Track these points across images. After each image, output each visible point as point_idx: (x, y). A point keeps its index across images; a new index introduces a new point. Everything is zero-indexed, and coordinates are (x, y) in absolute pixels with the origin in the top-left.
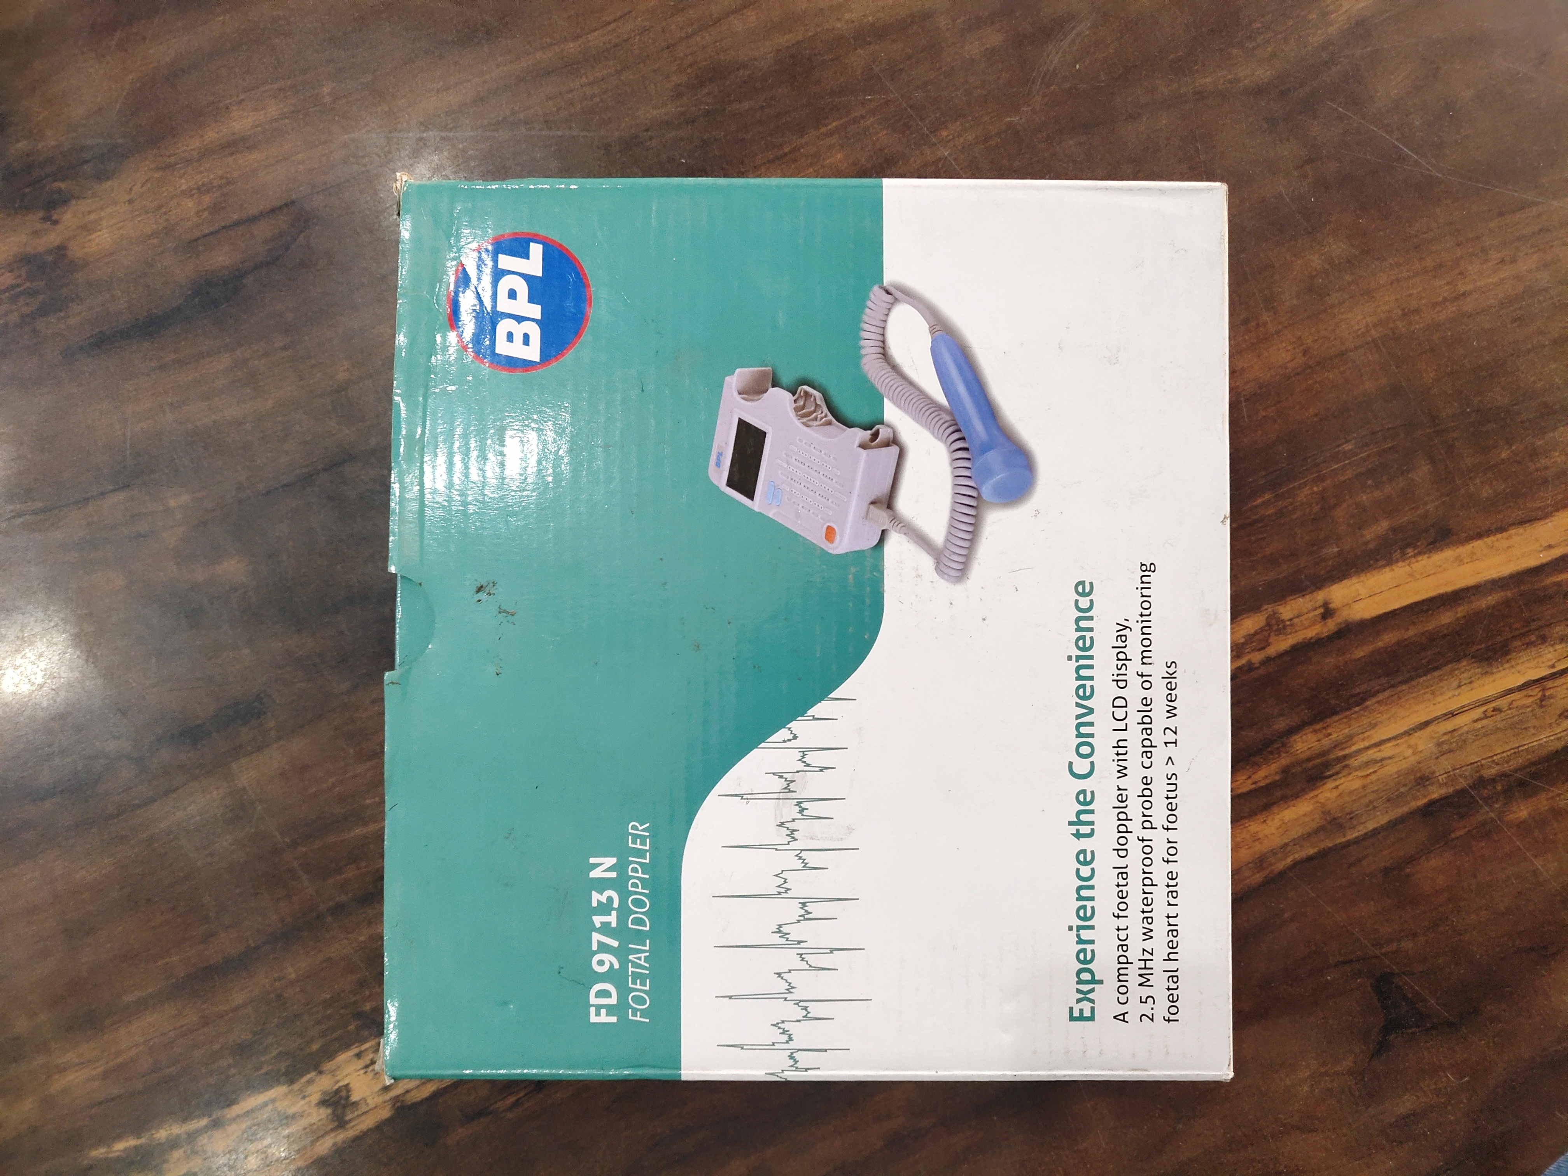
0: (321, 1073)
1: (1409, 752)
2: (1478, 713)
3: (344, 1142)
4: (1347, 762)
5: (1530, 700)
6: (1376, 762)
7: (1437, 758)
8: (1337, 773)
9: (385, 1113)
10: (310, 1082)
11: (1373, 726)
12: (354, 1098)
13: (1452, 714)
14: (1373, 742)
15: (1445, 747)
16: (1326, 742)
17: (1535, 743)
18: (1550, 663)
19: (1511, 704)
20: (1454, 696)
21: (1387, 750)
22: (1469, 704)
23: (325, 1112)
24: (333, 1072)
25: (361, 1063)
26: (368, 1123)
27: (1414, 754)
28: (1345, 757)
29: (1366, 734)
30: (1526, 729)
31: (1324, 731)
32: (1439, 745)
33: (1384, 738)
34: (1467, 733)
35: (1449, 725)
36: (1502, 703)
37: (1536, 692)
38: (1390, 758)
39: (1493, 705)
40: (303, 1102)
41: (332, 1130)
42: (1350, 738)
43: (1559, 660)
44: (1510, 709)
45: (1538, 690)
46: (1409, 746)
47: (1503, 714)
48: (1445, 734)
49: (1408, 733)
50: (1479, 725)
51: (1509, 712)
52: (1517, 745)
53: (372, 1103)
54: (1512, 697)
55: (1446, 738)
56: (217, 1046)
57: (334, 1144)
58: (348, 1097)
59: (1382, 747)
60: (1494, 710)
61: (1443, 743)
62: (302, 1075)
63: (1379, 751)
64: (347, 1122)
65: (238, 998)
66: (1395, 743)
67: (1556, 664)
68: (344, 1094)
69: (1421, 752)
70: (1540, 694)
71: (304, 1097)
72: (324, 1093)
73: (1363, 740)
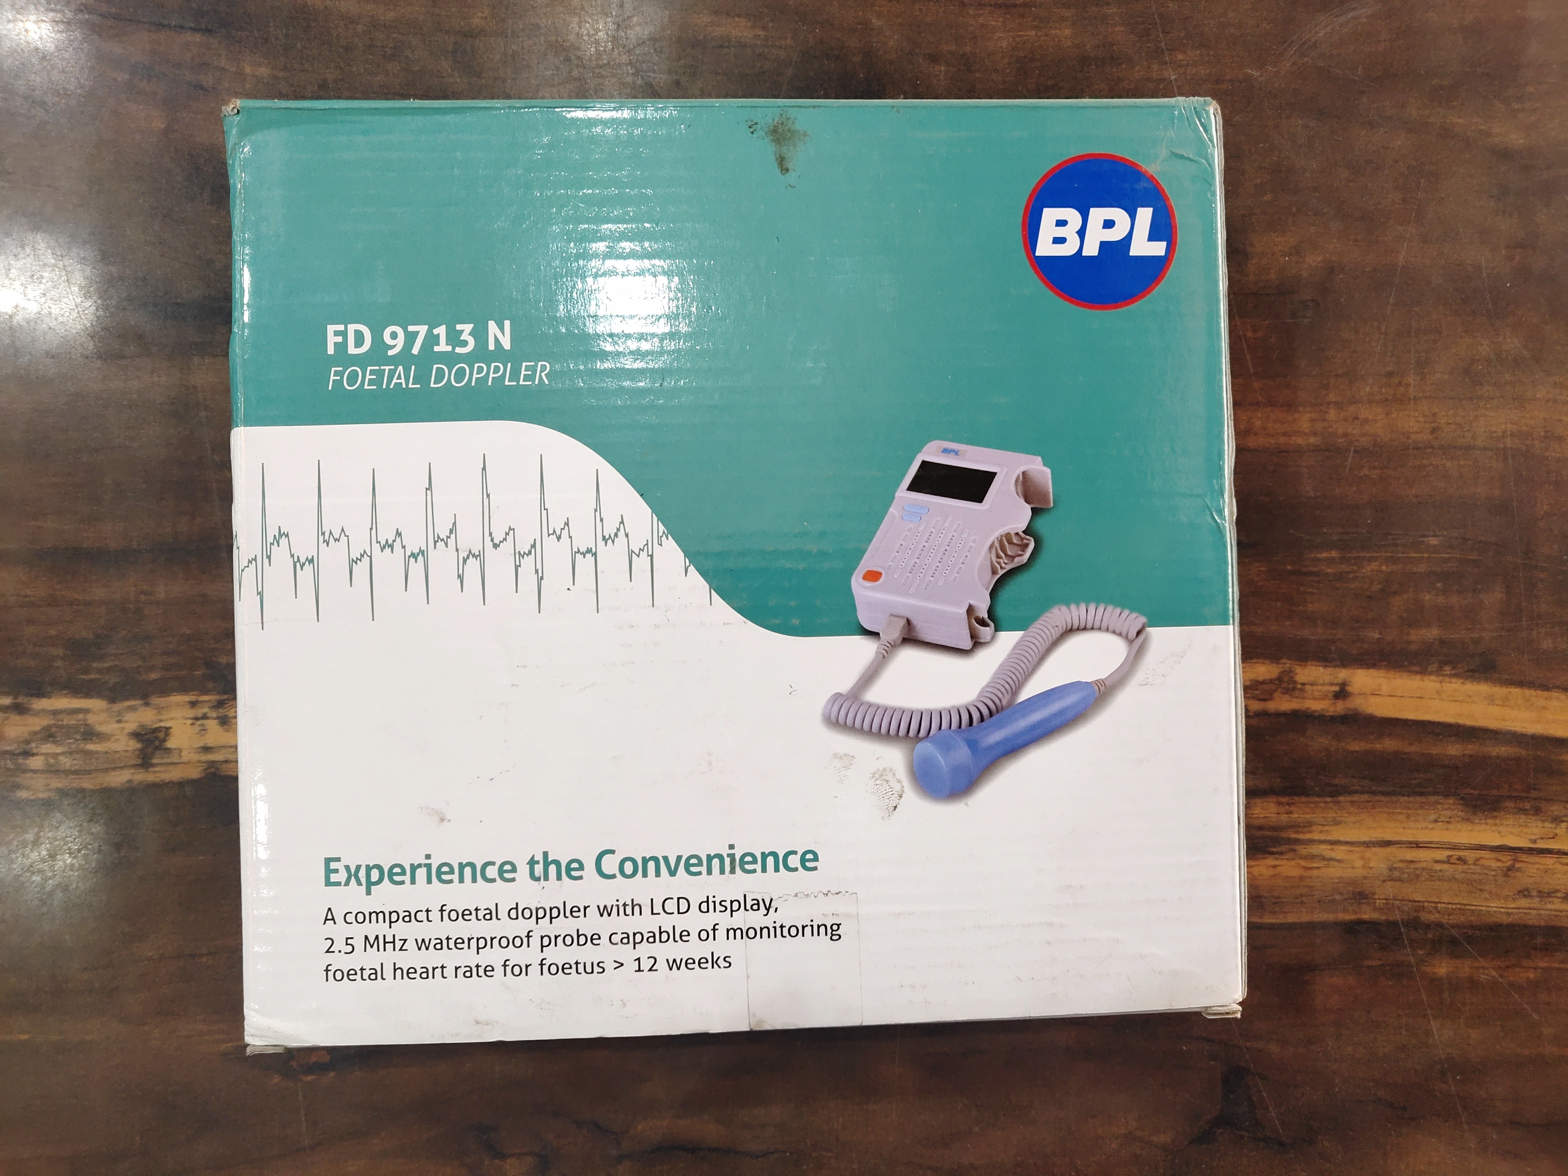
0: (147, 704)
1: (1359, 863)
2: (1443, 855)
3: (140, 783)
4: (1296, 847)
5: (1499, 864)
6: (1324, 859)
7: (1384, 881)
8: (1282, 853)
9: (195, 773)
10: (132, 709)
11: (1337, 823)
12: (171, 744)
13: (1417, 845)
14: (1329, 838)
15: (1396, 874)
16: (1284, 818)
17: (1483, 908)
18: (1533, 837)
19: (1478, 860)
20: (1426, 828)
21: (1339, 852)
22: (1437, 843)
23: (134, 745)
24: (159, 709)
25: (191, 713)
26: (174, 774)
27: (1364, 867)
28: (1297, 841)
29: (1326, 828)
30: (1481, 890)
31: (1287, 807)
32: (1391, 869)
33: (1342, 839)
34: (1423, 869)
35: (1410, 854)
36: (1470, 855)
37: (1506, 859)
38: (1339, 861)
39: (1461, 853)
40: (116, 726)
41: (135, 766)
42: (1310, 824)
43: (1542, 838)
44: (1475, 864)
45: (1509, 858)
46: (1362, 858)
47: (1466, 867)
48: (1402, 861)
49: (1367, 844)
50: (1438, 867)
51: (1473, 867)
52: (1465, 902)
53: (186, 756)
54: (1483, 853)
55: (1402, 865)
56: (53, 632)
57: (130, 781)
58: (164, 740)
59: (1335, 847)
60: (1460, 859)
61: (1396, 869)
62: (127, 699)
63: (1332, 850)
64: (153, 765)
65: (98, 593)
66: (1350, 848)
67: (1538, 841)
68: (161, 735)
69: (1371, 868)
70: (1510, 863)
71: (119, 721)
72: (142, 726)
73: (1321, 832)
